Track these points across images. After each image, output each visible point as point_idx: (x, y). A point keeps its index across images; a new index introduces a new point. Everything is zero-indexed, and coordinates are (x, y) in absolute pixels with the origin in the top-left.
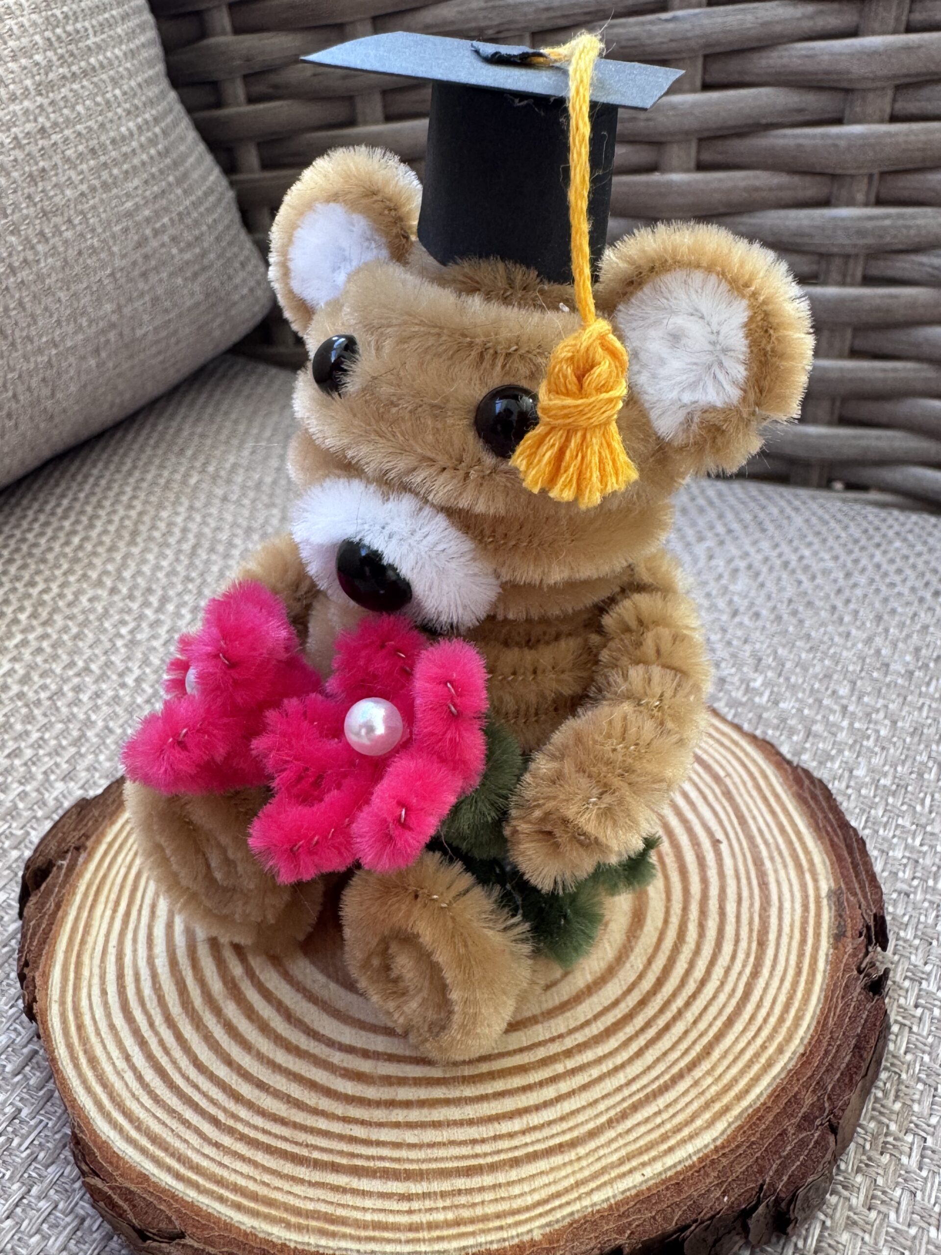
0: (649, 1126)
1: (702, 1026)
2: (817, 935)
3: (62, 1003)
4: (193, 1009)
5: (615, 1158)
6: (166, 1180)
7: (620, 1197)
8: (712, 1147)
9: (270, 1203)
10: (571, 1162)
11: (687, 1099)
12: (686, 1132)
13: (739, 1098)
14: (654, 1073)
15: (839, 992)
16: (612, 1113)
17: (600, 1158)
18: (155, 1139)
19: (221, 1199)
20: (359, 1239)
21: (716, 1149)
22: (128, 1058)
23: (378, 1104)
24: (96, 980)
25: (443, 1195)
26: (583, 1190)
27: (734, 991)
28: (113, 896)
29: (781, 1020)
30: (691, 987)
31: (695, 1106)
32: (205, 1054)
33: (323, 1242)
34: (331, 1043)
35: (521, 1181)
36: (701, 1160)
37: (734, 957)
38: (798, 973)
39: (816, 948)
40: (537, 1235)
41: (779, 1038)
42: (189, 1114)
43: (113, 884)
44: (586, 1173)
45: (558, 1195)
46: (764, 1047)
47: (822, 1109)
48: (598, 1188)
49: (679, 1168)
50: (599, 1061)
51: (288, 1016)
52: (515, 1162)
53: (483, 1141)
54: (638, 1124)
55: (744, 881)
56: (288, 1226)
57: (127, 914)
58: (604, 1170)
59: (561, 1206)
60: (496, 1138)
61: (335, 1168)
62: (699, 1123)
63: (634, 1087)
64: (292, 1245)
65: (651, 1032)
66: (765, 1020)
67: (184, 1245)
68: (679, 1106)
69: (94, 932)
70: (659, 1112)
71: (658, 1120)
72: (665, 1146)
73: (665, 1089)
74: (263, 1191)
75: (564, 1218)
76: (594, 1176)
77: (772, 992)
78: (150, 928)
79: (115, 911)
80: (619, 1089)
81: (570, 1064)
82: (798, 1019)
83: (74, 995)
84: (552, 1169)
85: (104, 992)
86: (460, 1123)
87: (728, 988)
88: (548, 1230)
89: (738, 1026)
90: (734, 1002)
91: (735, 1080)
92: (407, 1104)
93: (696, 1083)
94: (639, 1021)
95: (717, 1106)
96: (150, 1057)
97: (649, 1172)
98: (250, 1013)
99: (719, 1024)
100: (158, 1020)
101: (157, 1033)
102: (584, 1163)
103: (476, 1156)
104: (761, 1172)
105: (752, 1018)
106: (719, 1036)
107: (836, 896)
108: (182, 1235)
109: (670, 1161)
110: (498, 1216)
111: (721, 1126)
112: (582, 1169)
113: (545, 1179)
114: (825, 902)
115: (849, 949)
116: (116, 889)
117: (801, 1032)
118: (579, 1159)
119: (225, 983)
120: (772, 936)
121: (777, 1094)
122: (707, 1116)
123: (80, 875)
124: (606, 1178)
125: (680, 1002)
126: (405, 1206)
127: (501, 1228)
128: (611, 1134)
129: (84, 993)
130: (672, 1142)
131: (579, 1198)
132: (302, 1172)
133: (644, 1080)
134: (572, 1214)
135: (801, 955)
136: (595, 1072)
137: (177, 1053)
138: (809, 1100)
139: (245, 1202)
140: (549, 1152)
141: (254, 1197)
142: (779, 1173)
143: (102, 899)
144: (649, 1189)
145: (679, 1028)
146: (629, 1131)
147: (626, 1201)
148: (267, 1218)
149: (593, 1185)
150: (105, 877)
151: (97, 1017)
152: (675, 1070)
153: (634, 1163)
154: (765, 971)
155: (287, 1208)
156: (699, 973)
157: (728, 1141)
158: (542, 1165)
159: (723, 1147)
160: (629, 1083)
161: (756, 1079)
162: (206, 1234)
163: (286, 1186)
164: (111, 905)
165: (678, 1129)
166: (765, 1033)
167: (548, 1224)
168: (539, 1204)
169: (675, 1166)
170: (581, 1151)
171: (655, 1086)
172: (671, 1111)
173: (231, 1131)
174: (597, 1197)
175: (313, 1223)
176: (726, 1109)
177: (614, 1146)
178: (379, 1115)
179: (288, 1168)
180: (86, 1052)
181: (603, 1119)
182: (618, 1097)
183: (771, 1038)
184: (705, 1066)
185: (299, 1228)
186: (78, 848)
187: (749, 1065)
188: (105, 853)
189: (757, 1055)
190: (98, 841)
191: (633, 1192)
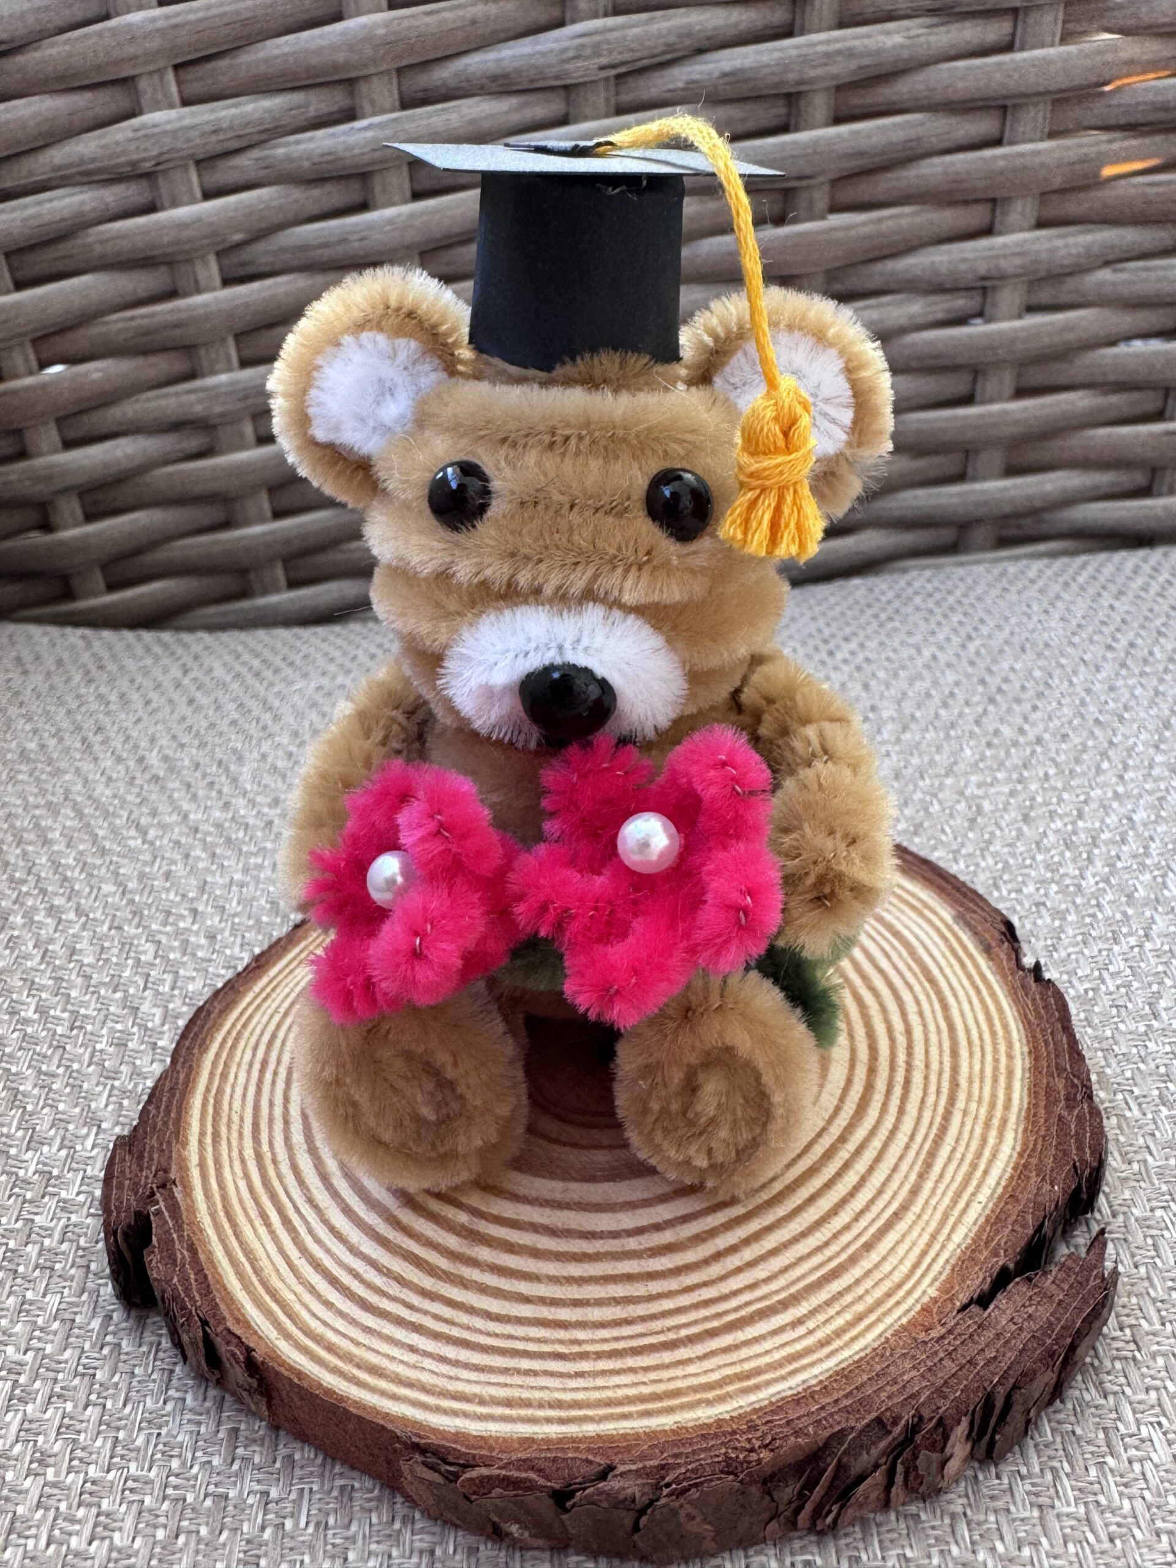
0: (955, 1163)
1: (935, 1066)
2: (971, 956)
3: (288, 1336)
4: (444, 1272)
5: (947, 1201)
6: (554, 1431)
7: (975, 1229)
8: (1015, 1155)
9: (676, 1393)
10: (914, 1223)
11: (968, 1128)
12: (987, 1153)
13: (1007, 1107)
14: (926, 1121)
15: (1020, 992)
16: (917, 1168)
17: (935, 1208)
18: (508, 1403)
19: (625, 1417)
20: (783, 1378)
21: (1021, 1155)
22: (412, 1349)
23: (706, 1262)
24: (307, 1297)
25: (828, 1303)
26: (941, 1238)
27: (938, 1028)
28: (253, 1213)
29: (993, 1034)
30: (901, 1040)
31: (978, 1130)
32: (495, 1306)
33: (752, 1398)
34: (615, 1235)
35: (884, 1259)
36: (1015, 1169)
37: (918, 1002)
38: (978, 992)
39: (977, 966)
40: (933, 1292)
41: (1002, 1048)
42: (525, 1364)
43: (241, 1201)
44: (934, 1225)
45: (924, 1253)
46: (996, 1061)
47: (1074, 1086)
48: (953, 1230)
49: (1003, 1183)
50: (873, 1133)
51: (552, 1232)
52: (868, 1247)
53: (827, 1244)
54: (945, 1166)
55: (878, 938)
56: (709, 1403)
57: (286, 1222)
58: (946, 1216)
59: (934, 1260)
60: (835, 1236)
61: (712, 1333)
62: (991, 1141)
63: (919, 1139)
64: (727, 1416)
65: (898, 1091)
66: (981, 1038)
67: (621, 1475)
68: (966, 1136)
69: (260, 1253)
70: (954, 1150)
71: (958, 1155)
72: (979, 1173)
73: (943, 1129)
74: (659, 1388)
75: (943, 1268)
76: (942, 1223)
77: (969, 1015)
78: (326, 1222)
79: (268, 1224)
80: (907, 1147)
81: (851, 1146)
82: (1005, 1027)
83: (295, 1323)
84: (904, 1236)
85: (329, 1305)
86: (795, 1240)
87: (932, 1027)
88: (937, 1284)
89: (964, 1053)
90: (945, 1035)
91: (994, 1096)
92: (733, 1249)
93: (965, 1113)
94: (881, 1085)
95: (996, 1122)
96: (436, 1336)
97: (983, 1197)
98: (510, 1248)
99: (947, 1059)
100: (415, 1300)
101: (426, 1313)
102: (926, 1217)
103: (830, 1259)
104: (1065, 1153)
105: (970, 1043)
106: (955, 1069)
107: (960, 918)
108: (611, 1468)
109: (991, 1181)
110: (888, 1295)
111: (1009, 1136)
112: (928, 1223)
113: (904, 1247)
114: (956, 928)
115: (1003, 956)
116: (250, 1204)
117: (1015, 1035)
118: (919, 1217)
119: (458, 1234)
120: (935, 971)
121: (1033, 1091)
122: (993, 1133)
123: (192, 1209)
124: (951, 1221)
125: (902, 1057)
126: (801, 1330)
127: (898, 1303)
128: (929, 1185)
129: (304, 1315)
130: (982, 1167)
131: (943, 1246)
132: (683, 1353)
133: (923, 1131)
134: (947, 1261)
135: (969, 977)
136: (877, 1143)
137: (464, 1318)
138: (1060, 1084)
139: (650, 1406)
140: (889, 1226)
141: (655, 1397)
142: (1081, 1148)
143: (241, 1219)
144: (993, 1211)
145: (917, 1078)
146: (941, 1176)
147: (982, 1229)
148: (683, 1407)
149: (946, 1231)
150: (225, 1198)
151: (342, 1329)
152: (941, 1110)
153: (965, 1197)
154: (951, 1001)
155: (694, 1389)
156: (899, 1026)
157: (1025, 1144)
158: (892, 1237)
159: (1024, 1151)
160: (912, 1138)
161: (1009, 1088)
162: (635, 1453)
163: (679, 1372)
164: (258, 1222)
165: (979, 1155)
166: (989, 1049)
167: (935, 1279)
168: (916, 1266)
169: (998, 1183)
170: (916, 1209)
171: (934, 1130)
172: (963, 1143)
173: (584, 1356)
174: (957, 1238)
175: (730, 1388)
176: (1004, 1122)
177: (939, 1192)
178: (715, 1270)
179: (667, 1357)
180: (358, 1366)
181: (913, 1177)
182: (912, 1154)
183: (995, 1050)
184: (962, 1096)
185: (721, 1399)
186: (163, 1186)
187: (995, 1079)
188: (204, 1176)
189: (996, 1069)
190: (184, 1168)
191: (982, 1219)
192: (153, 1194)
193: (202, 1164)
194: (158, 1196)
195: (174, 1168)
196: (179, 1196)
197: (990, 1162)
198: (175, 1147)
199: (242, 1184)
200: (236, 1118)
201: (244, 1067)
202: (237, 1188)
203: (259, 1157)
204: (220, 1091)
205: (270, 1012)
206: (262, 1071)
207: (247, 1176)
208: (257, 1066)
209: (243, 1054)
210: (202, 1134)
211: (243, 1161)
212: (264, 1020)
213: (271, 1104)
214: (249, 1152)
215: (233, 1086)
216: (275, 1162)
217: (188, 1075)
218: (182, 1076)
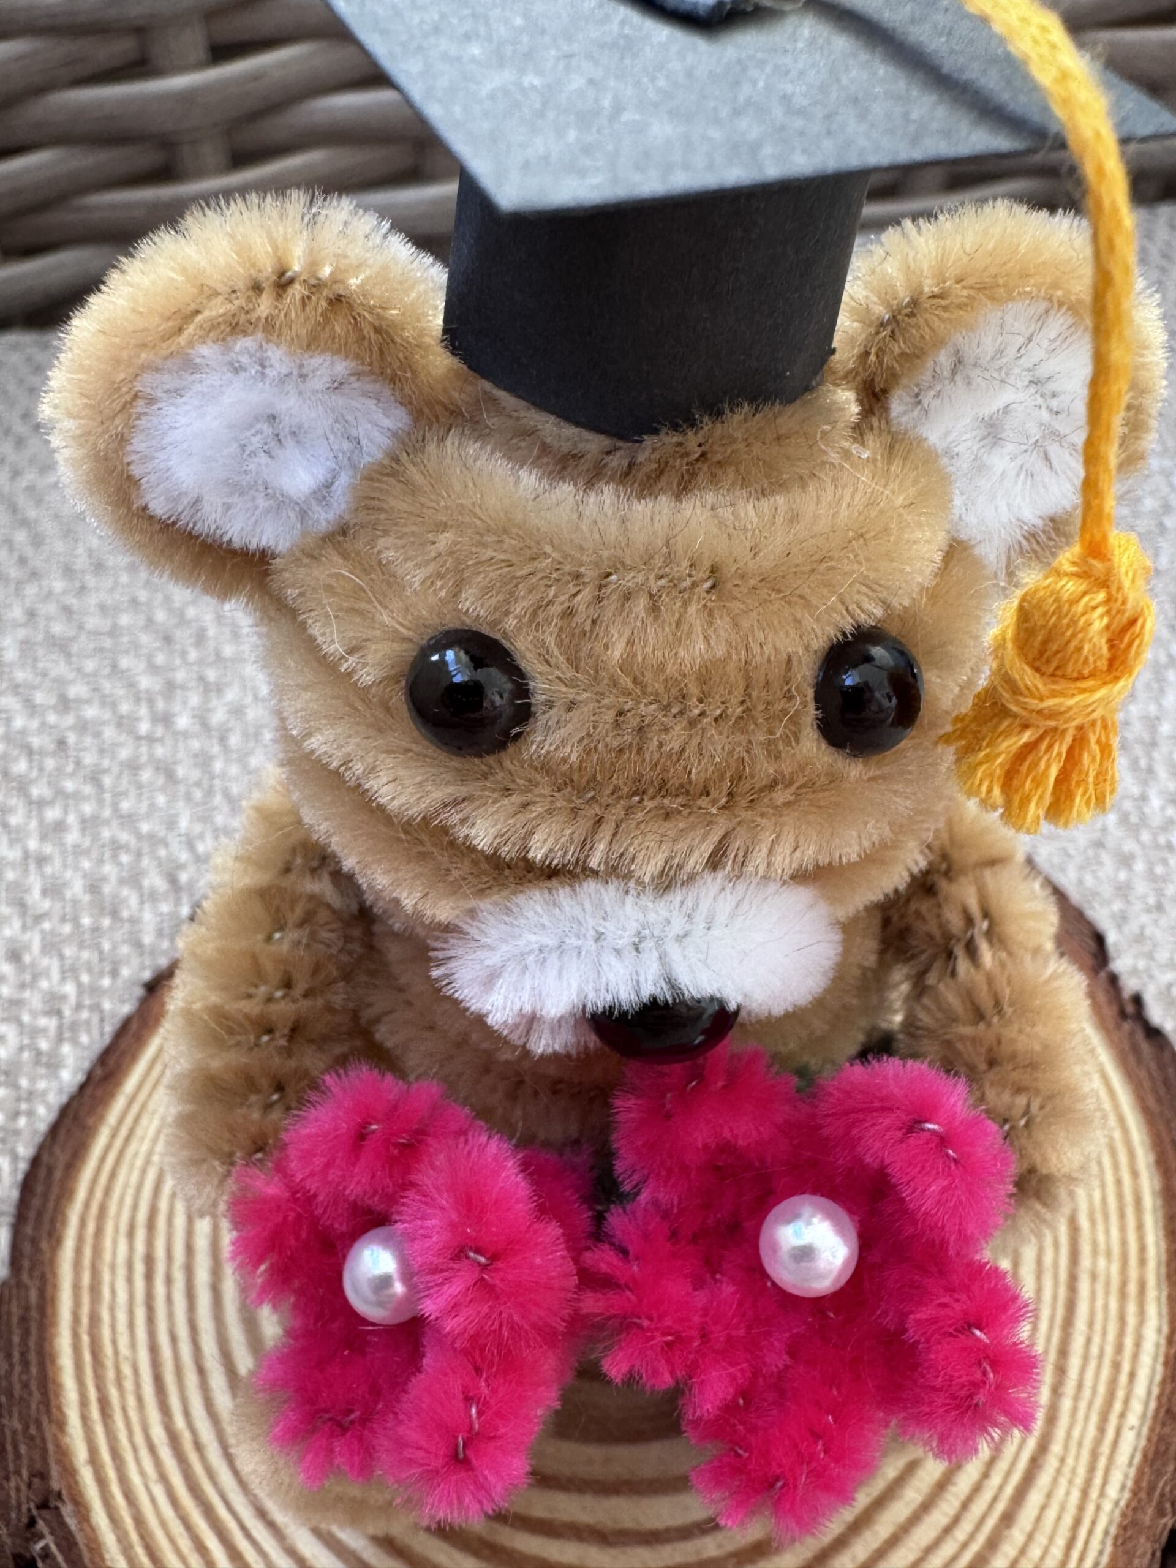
7: (1132, 1472)
8: (1163, 1342)
10: (1059, 1471)
11: (1099, 1303)
12: (1129, 1342)
13: (1142, 1262)
16: (1048, 1378)
17: (1080, 1443)
21: (1169, 1341)
31: (1113, 1305)
36: (1165, 1364)
41: (1123, 1160)
44: (1082, 1471)
45: (1077, 1522)
49: (1156, 1391)
51: (602, 1537)
52: (1008, 1519)
54: (1082, 1369)
59: (1090, 1532)
60: (965, 1505)
62: (1132, 1320)
68: (1099, 1316)
71: (1095, 1350)
72: (1123, 1378)
73: (1071, 1306)
75: (1103, 1543)
82: (1122, 1122)
84: (1049, 1496)
86: (915, 1519)
91: (1124, 1243)
93: (1094, 1277)
97: (1133, 1419)
103: (965, 1546)
109: (1140, 1390)
124: (1102, 1463)
128: (1066, 1404)
130: (1126, 1367)
131: (1098, 1508)
147: (1140, 1473)
152: (1063, 1275)
153: (1113, 1420)
158: (1035, 1498)
161: (1140, 1227)
165: (1119, 1348)
169: (1149, 1393)
172: (1098, 1327)
174: (1113, 1492)
176: (1142, 1287)
177: (1081, 1414)
183: (1116, 1165)
186: (43, 1505)
187: (1122, 1216)
188: (101, 1481)
189: (1120, 1196)
190: (69, 1471)
191: (1138, 1457)
192: (32, 1522)
193: (94, 1460)
194: (41, 1525)
195: (55, 1471)
196: (71, 1522)
197: (1135, 1356)
198: (49, 1430)
199: (158, 1491)
200: (127, 1370)
201: (122, 1272)
202: (153, 1500)
203: (174, 1439)
204: (95, 1319)
205: (139, 1163)
206: (149, 1277)
207: (164, 1478)
208: (139, 1268)
209: (116, 1249)
210: (84, 1403)
211: (152, 1449)
212: (134, 1178)
213: (174, 1339)
214: (158, 1433)
215: (112, 1309)
216: (198, 1447)
217: (42, 1292)
218: (33, 1295)
